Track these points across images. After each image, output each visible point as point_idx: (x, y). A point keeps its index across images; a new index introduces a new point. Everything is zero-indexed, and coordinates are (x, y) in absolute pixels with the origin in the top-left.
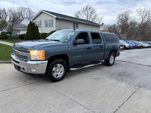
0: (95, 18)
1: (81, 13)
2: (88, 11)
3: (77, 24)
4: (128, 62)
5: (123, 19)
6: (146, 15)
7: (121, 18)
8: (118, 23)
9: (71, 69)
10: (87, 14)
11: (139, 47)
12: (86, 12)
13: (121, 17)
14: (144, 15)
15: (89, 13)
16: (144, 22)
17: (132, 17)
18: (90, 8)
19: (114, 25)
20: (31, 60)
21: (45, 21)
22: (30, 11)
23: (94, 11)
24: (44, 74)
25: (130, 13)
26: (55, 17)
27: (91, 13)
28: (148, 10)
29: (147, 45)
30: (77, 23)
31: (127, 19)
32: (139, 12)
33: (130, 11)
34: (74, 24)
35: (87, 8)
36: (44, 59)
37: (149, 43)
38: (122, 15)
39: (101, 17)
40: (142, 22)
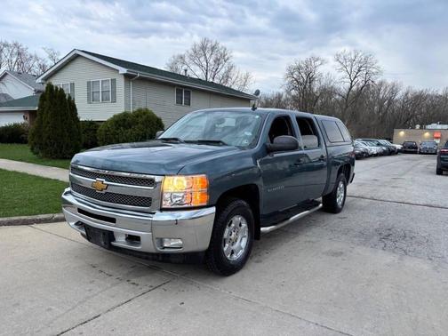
0: (227, 77)
1: (187, 60)
2: (208, 56)
3: (188, 93)
4: (369, 196)
5: (301, 80)
6: (359, 71)
7: (295, 76)
8: (288, 92)
9: (262, 229)
10: (205, 63)
11: (359, 154)
12: (202, 59)
13: (296, 73)
14: (355, 68)
15: (211, 61)
16: (354, 88)
17: (324, 75)
18: (213, 48)
19: (279, 96)
20: (162, 210)
21: (89, 83)
22: (19, 54)
23: (226, 57)
24: (202, 252)
25: (318, 63)
26: (123, 70)
27: (217, 61)
28: (363, 57)
29: (375, 150)
30: (189, 90)
31: (311, 79)
32: (342, 61)
33: (318, 60)
34: (179, 92)
35: (203, 48)
36: (205, 204)
37: (379, 145)
38: (299, 68)
39: (243, 72)
40: (351, 87)
